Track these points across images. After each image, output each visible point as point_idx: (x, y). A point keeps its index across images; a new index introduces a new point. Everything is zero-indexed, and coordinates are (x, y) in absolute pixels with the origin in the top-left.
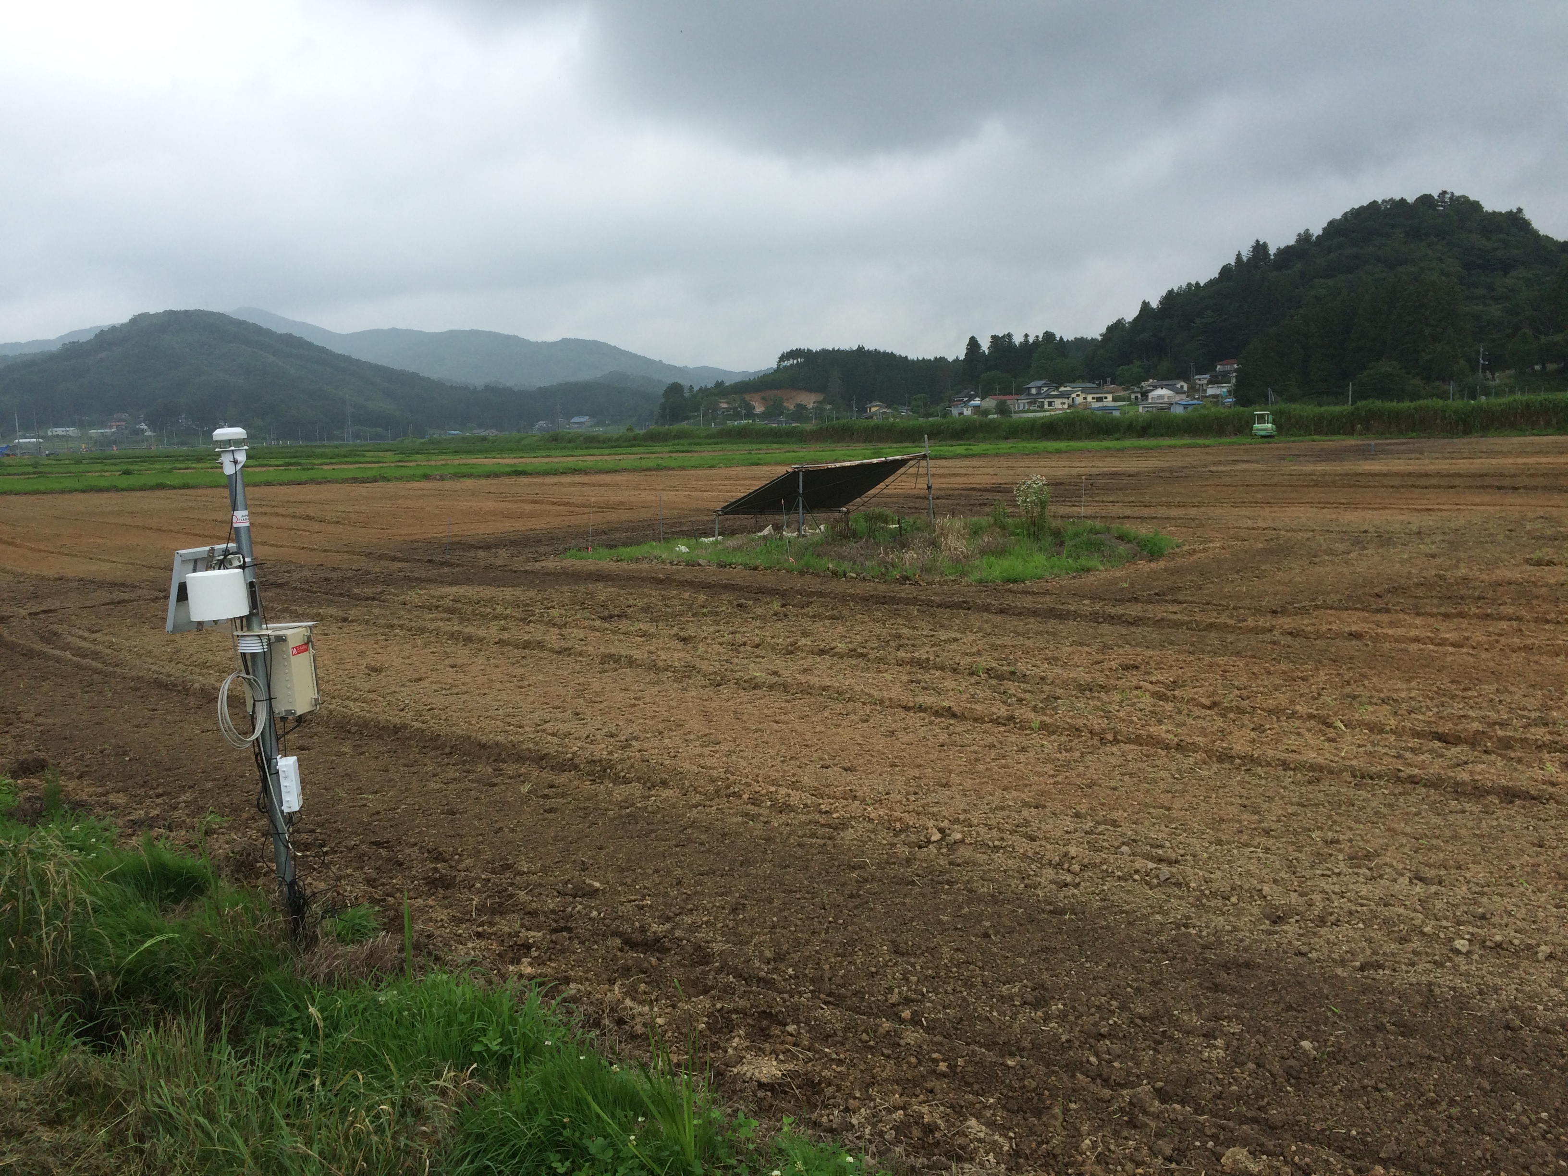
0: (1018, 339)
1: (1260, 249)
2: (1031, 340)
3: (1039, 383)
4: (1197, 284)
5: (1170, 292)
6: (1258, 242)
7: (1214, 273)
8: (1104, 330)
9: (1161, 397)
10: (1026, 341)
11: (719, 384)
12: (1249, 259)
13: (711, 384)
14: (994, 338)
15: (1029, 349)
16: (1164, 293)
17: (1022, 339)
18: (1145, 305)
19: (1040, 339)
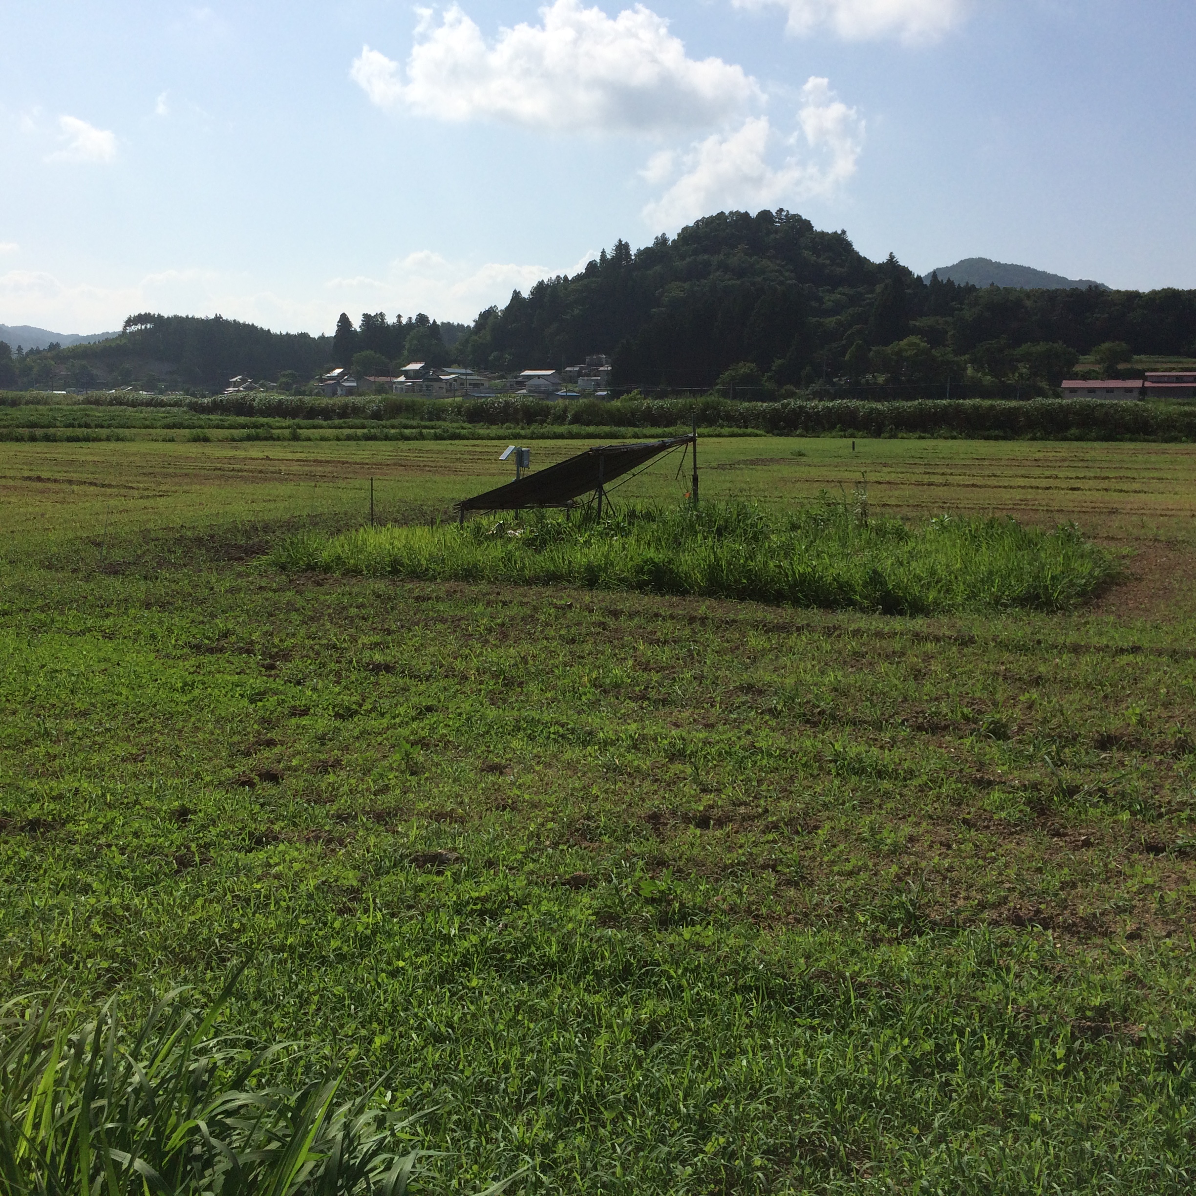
0: (391, 320)
1: (622, 248)
2: (404, 321)
4: (566, 277)
5: (541, 284)
6: (620, 241)
8: (477, 317)
11: (54, 347)
12: (613, 258)
13: (44, 346)
14: (366, 316)
15: (402, 330)
16: (535, 284)
17: (395, 320)
18: (516, 295)
19: (414, 321)
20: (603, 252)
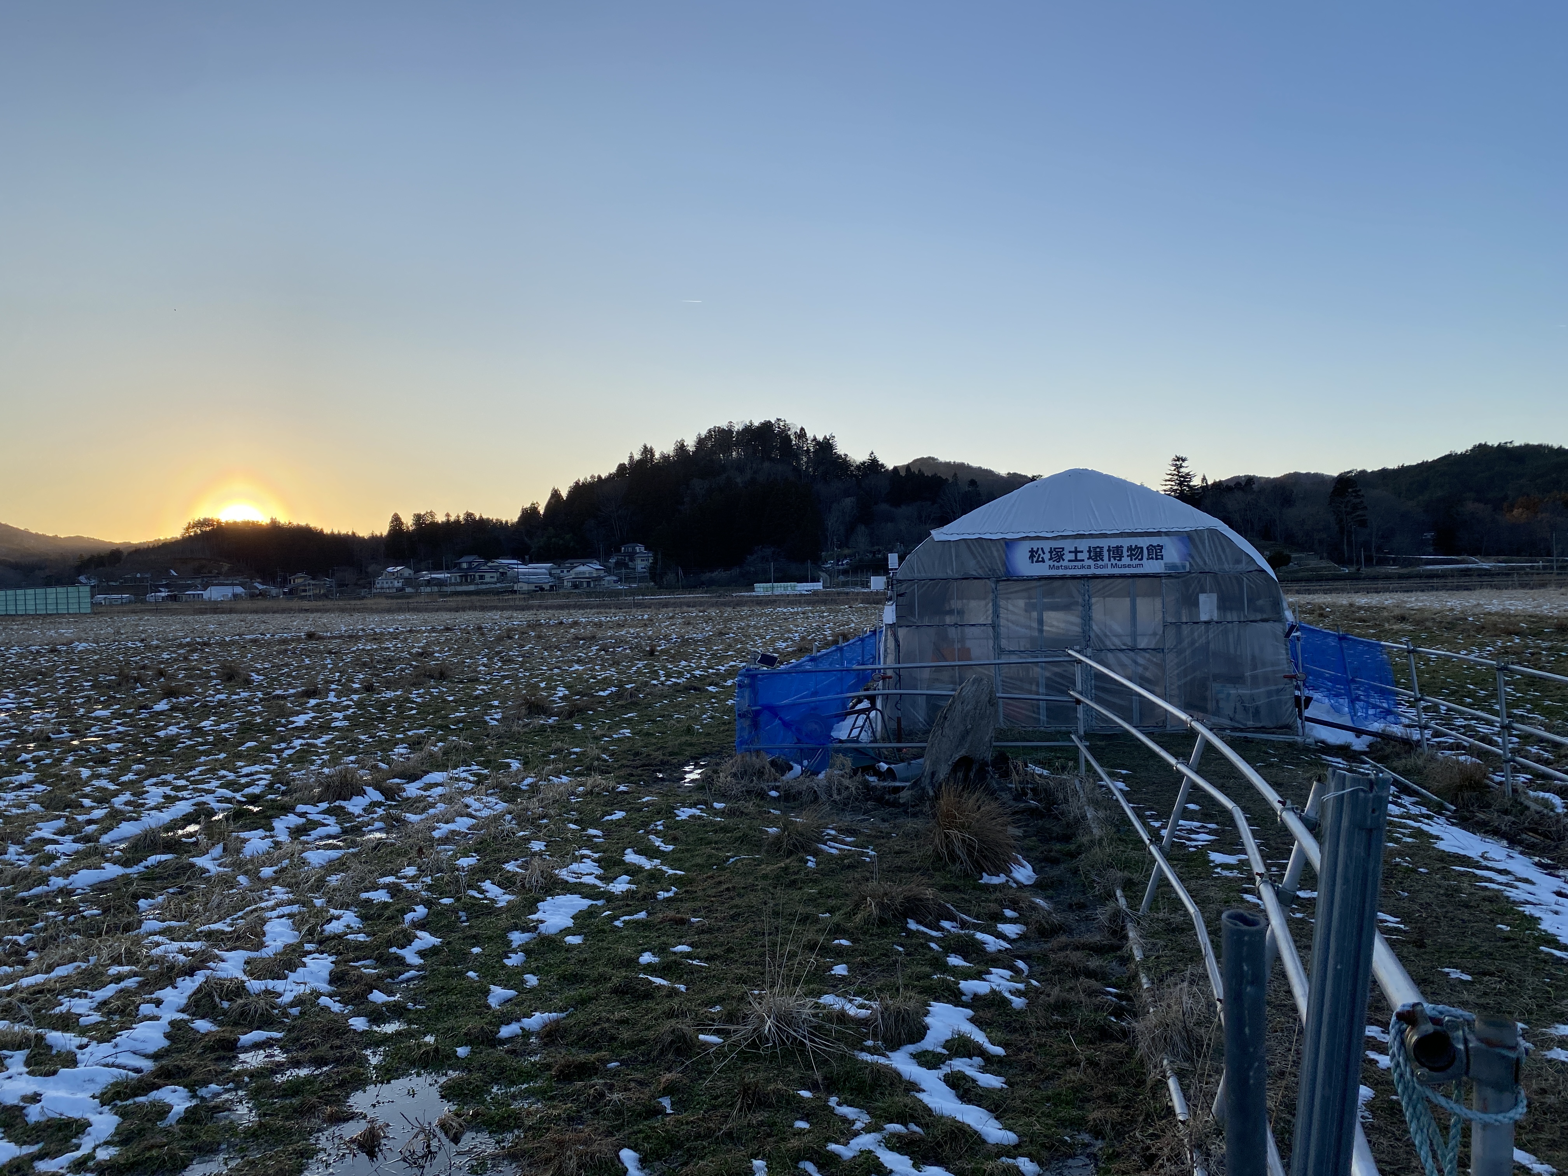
0: (440, 518)
1: (647, 451)
2: (452, 519)
3: (470, 558)
4: (599, 477)
5: (577, 483)
6: (645, 447)
7: (613, 470)
8: (519, 514)
9: (584, 573)
10: (448, 520)
12: (640, 462)
14: (418, 518)
15: (451, 529)
16: (572, 484)
17: (444, 519)
18: (556, 494)
19: (461, 518)
20: (631, 457)
